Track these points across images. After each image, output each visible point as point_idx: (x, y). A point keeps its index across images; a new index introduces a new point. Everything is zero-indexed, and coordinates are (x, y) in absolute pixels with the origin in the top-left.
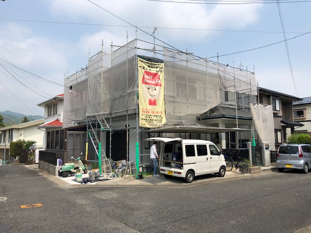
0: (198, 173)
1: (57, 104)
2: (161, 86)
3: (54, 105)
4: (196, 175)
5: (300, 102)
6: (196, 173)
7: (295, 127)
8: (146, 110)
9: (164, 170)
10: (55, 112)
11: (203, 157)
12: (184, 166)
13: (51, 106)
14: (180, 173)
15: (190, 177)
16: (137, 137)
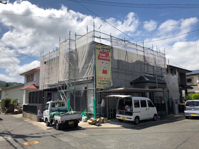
0: (141, 118)
1: (33, 74)
3: (31, 75)
4: (140, 120)
6: (140, 118)
7: (188, 89)
8: (100, 77)
9: (120, 117)
10: (32, 79)
11: (145, 108)
12: (133, 114)
14: (131, 118)
15: (137, 121)
16: (95, 95)
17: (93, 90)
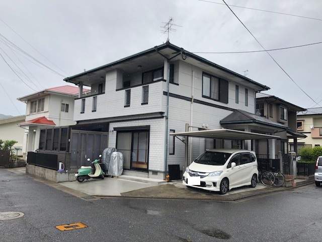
3: (40, 100)
5: (304, 113)
10: (41, 108)
13: (36, 101)
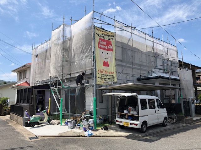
0: (150, 123)
2: (112, 51)
3: (24, 71)
4: (148, 126)
8: (101, 70)
9: (121, 122)
10: (25, 76)
11: (153, 110)
12: (140, 118)
14: (136, 125)
15: (144, 128)
16: (94, 93)
17: (93, 87)
